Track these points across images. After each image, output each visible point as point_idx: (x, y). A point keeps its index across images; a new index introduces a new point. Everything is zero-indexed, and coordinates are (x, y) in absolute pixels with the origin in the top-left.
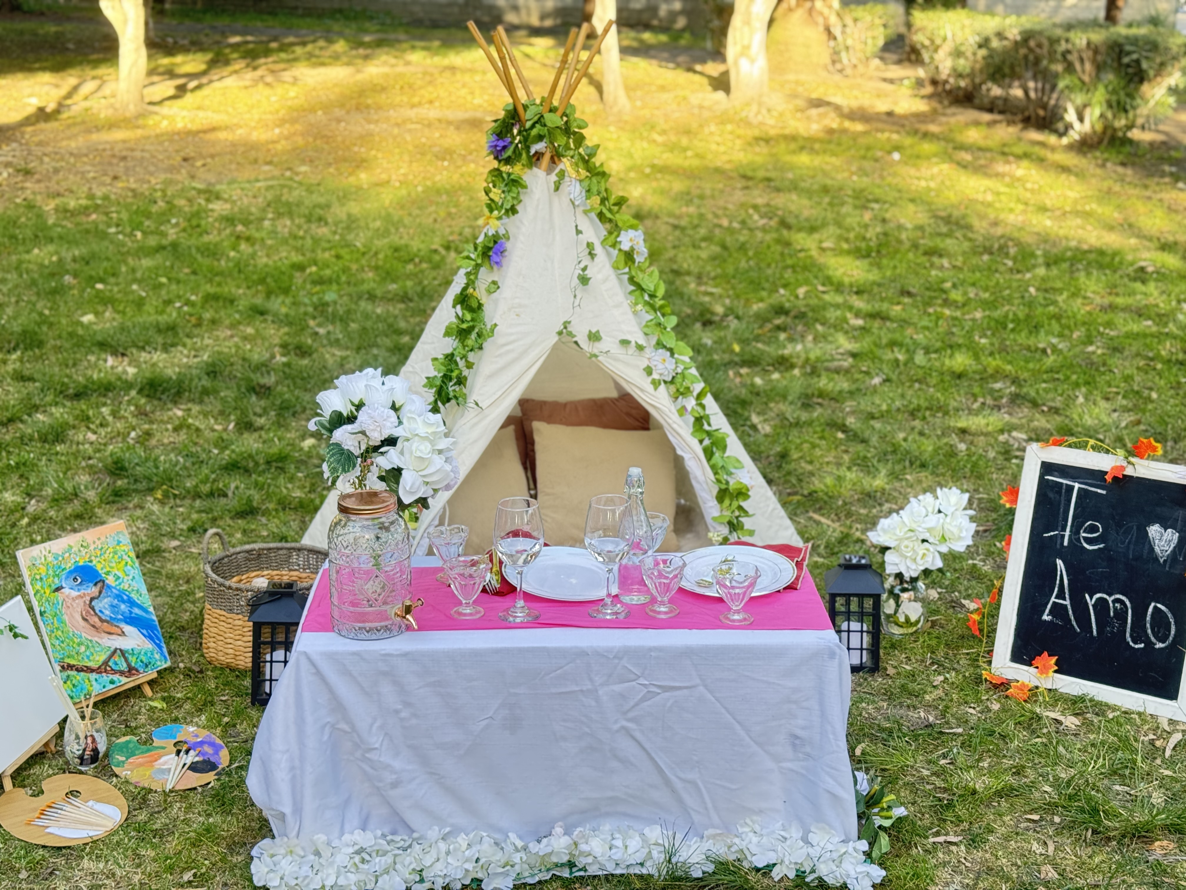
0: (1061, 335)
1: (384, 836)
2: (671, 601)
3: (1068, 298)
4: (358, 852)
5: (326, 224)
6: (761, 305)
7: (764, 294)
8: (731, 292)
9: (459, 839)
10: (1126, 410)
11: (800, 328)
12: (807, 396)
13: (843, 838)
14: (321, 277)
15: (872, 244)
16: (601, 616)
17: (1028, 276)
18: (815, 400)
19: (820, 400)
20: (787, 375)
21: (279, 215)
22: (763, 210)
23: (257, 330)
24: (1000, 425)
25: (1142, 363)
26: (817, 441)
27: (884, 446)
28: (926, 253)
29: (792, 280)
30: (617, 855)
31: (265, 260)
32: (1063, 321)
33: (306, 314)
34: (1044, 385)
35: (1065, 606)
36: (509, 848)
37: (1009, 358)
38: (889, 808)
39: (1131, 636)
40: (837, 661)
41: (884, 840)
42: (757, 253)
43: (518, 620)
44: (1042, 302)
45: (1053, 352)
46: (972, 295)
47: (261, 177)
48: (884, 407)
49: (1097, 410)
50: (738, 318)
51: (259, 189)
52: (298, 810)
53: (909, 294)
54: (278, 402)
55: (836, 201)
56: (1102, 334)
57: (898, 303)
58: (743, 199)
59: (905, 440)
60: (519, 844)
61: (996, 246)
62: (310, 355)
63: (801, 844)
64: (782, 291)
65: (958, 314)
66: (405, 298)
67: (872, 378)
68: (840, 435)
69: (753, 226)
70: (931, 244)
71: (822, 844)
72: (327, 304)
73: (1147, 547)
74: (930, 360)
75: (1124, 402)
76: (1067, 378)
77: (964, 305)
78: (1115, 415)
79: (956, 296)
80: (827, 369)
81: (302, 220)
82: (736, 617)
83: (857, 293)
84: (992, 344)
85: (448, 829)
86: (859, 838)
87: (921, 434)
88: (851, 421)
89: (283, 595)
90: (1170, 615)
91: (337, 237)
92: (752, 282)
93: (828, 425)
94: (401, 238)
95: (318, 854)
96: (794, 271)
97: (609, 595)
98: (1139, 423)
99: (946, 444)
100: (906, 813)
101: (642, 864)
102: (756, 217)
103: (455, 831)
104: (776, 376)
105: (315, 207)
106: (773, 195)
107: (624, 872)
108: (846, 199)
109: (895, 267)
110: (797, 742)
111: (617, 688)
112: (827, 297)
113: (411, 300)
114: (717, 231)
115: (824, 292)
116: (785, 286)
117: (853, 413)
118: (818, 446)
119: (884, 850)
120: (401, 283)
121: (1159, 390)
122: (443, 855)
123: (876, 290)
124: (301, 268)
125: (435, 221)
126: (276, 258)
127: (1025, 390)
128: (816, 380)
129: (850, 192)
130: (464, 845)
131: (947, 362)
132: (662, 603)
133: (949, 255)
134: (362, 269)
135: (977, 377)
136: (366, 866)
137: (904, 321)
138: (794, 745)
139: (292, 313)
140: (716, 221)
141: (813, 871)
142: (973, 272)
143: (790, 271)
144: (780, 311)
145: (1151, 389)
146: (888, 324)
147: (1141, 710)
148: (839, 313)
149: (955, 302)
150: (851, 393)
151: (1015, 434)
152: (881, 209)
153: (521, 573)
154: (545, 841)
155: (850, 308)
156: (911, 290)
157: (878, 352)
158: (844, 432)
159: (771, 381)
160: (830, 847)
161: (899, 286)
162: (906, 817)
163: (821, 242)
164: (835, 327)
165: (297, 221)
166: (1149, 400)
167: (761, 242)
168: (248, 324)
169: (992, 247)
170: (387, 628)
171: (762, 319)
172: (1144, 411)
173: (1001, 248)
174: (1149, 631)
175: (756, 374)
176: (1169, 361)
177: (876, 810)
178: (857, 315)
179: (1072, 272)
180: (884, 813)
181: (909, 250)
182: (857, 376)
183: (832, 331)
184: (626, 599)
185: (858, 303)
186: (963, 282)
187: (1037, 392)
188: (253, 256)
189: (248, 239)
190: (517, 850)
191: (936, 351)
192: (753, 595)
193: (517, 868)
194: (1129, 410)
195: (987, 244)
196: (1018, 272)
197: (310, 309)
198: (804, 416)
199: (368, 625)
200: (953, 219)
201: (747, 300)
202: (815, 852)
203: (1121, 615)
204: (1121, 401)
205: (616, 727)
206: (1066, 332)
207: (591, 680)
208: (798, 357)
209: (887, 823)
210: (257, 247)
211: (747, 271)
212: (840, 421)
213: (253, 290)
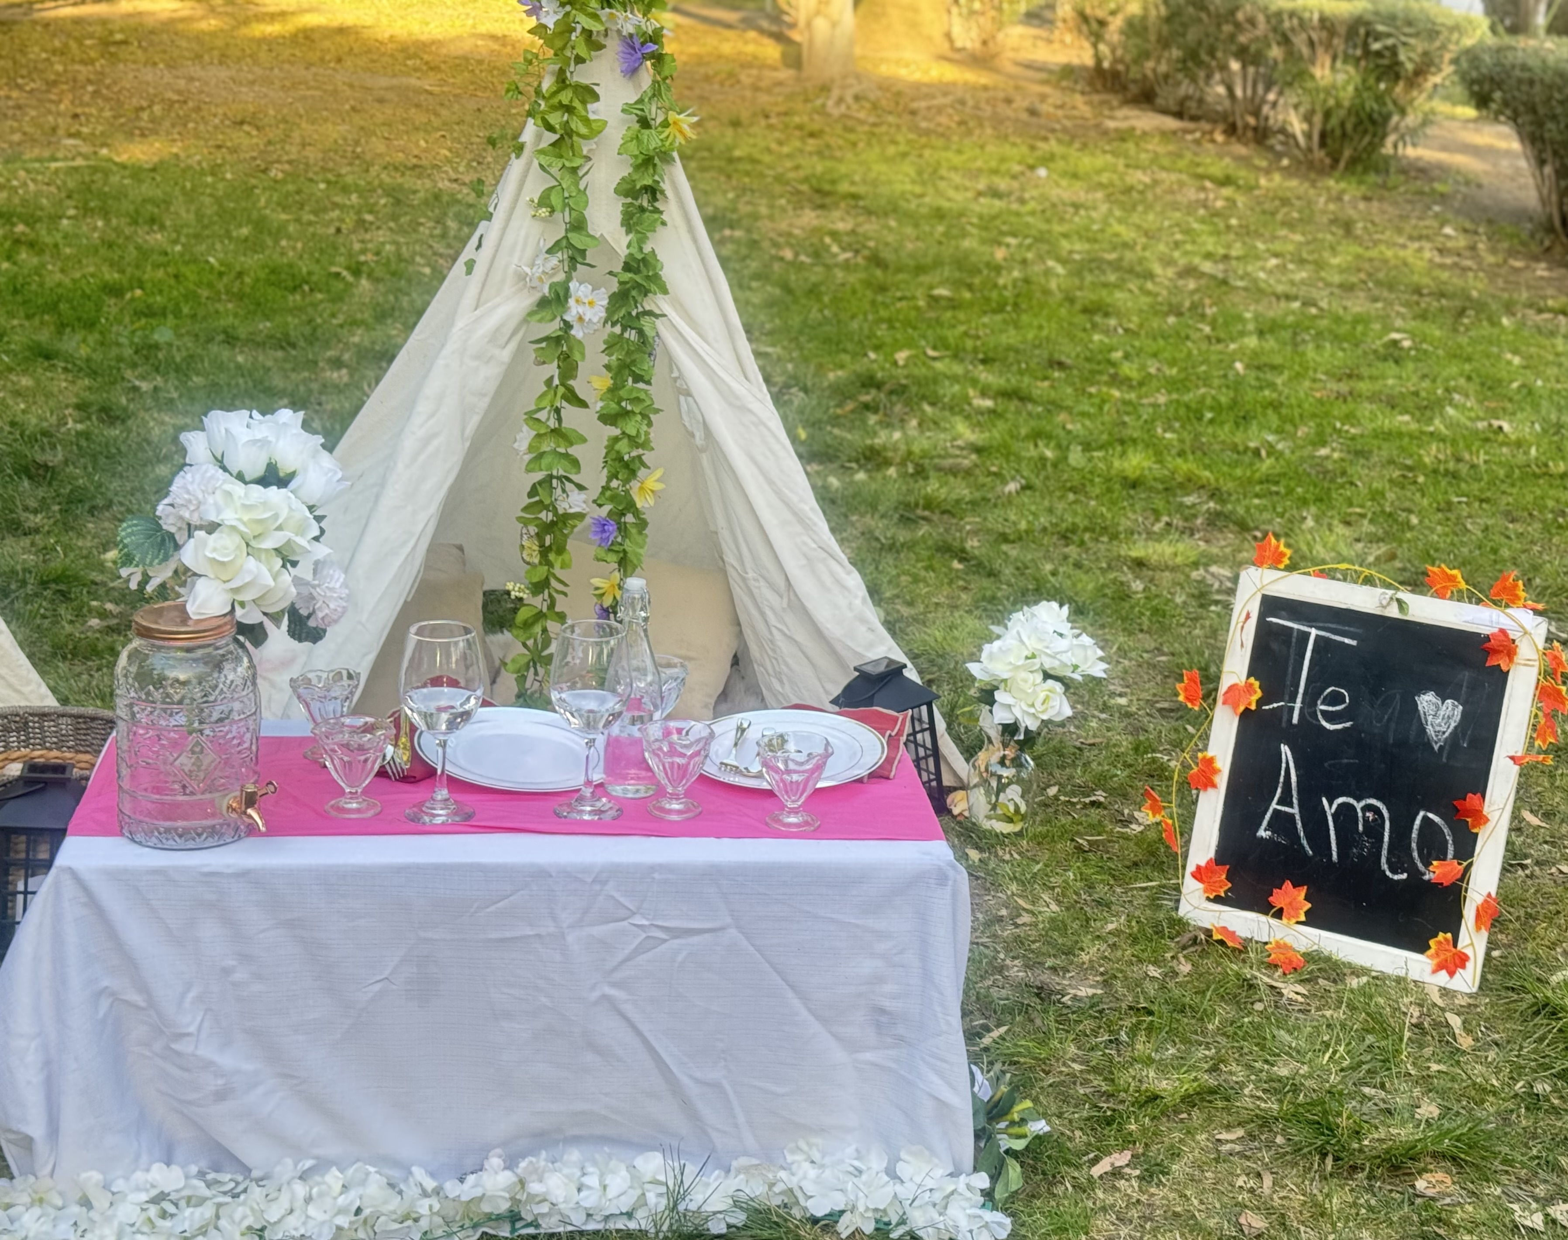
0: (1279, 431)
1: (201, 1175)
2: (688, 794)
3: (1290, 379)
4: (154, 1201)
5: (162, 227)
6: (840, 373)
7: (846, 358)
8: (795, 354)
9: (329, 1178)
10: (1374, 539)
11: (898, 408)
12: (907, 505)
13: (951, 1169)
14: (149, 307)
15: (1007, 294)
16: (575, 816)
17: (1232, 346)
18: (919, 512)
19: (927, 513)
20: (879, 476)
21: (86, 211)
22: (846, 239)
23: (38, 381)
24: (1193, 556)
25: (1396, 474)
26: (923, 573)
27: (1022, 583)
28: (1086, 311)
29: (888, 340)
30: (589, 1199)
31: (58, 276)
32: (1284, 411)
33: (120, 359)
34: (1256, 501)
35: (1293, 815)
36: (412, 1192)
37: (1207, 461)
38: (1023, 1121)
39: (1388, 861)
40: (949, 889)
41: (1014, 1171)
42: (835, 300)
43: (439, 820)
44: (1253, 383)
45: (1269, 454)
46: (1152, 370)
47: (60, 155)
48: (1023, 525)
49: (1333, 538)
50: (805, 390)
51: (57, 171)
52: (53, 1131)
53: (1061, 365)
54: (66, 490)
55: (955, 231)
56: (1339, 432)
57: (1045, 378)
58: (815, 222)
59: (1054, 573)
60: (430, 1184)
61: (1187, 304)
62: (123, 421)
63: (886, 1178)
64: (872, 355)
65: (1132, 396)
66: (285, 343)
67: (1005, 482)
68: (956, 565)
69: (830, 261)
70: (1093, 297)
71: (918, 1179)
72: (156, 347)
73: (1414, 727)
74: (1090, 460)
75: (1372, 529)
76: (1290, 491)
77: (1141, 384)
78: (1359, 546)
79: (1129, 370)
80: (939, 469)
81: (124, 221)
82: (792, 819)
83: (984, 362)
84: (1181, 441)
85: (308, 1163)
86: (976, 1169)
87: (1078, 565)
88: (972, 544)
89: (46, 784)
90: (1446, 831)
91: (178, 248)
92: (827, 340)
93: (938, 549)
94: (283, 254)
95: (86, 1203)
96: (891, 327)
97: (588, 783)
98: (1392, 557)
99: (1114, 581)
100: (1047, 1129)
101: (630, 1215)
102: (835, 249)
103: (322, 1166)
104: (861, 476)
105: (144, 201)
106: (861, 219)
107: (600, 1227)
108: (969, 228)
109: (1040, 327)
110: (884, 1019)
111: (598, 931)
112: (939, 366)
113: (293, 346)
114: (777, 267)
115: (934, 359)
116: (877, 348)
117: (975, 533)
118: (924, 580)
119: (1014, 1188)
120: (278, 319)
121: (1420, 514)
122: (299, 1203)
123: (1012, 356)
124: (115, 291)
125: (339, 230)
126: (78, 275)
127: (1230, 507)
128: (921, 483)
129: (975, 220)
130: (337, 1188)
131: (1117, 464)
132: (675, 797)
133: (1118, 314)
134: (216, 298)
135: (1160, 487)
136: (168, 1223)
137: (1053, 403)
138: (878, 1026)
139: (97, 356)
140: (773, 251)
141: (902, 1222)
142: (1155, 339)
143: (884, 326)
144: (869, 382)
145: (1410, 511)
146: (1030, 407)
147: (1402, 973)
148: (957, 388)
149: (1129, 379)
150: (973, 503)
151: (1214, 569)
152: (1020, 246)
153: (443, 745)
154: (471, 1179)
155: (974, 382)
156: (1063, 359)
157: (1016, 446)
158: (961, 560)
159: (852, 482)
160: (930, 1183)
161: (1046, 356)
162: (1048, 1135)
163: (931, 287)
164: (951, 409)
165: (114, 222)
166: (1408, 523)
167: (843, 285)
168: (25, 372)
169: (1180, 305)
170: (213, 831)
171: (840, 393)
172: (1400, 543)
173: (1194, 307)
174: (1415, 854)
175: (832, 472)
176: (1435, 471)
177: (1002, 1125)
178: (984, 394)
179: (1295, 345)
180: (1015, 1130)
181: (1060, 305)
182: (982, 479)
183: (947, 413)
184: (617, 790)
185: (985, 376)
186: (1139, 352)
187: (1248, 509)
188: (38, 271)
189: (32, 245)
190: (425, 1194)
191: (1101, 448)
192: (821, 785)
193: (424, 1224)
194: (1380, 540)
195: (1174, 300)
196: (1219, 341)
197: (128, 352)
198: (903, 535)
199: (180, 824)
200: (1125, 264)
201: (820, 366)
202: (906, 1191)
203: (1374, 830)
204: (1366, 527)
205: (595, 995)
206: (1288, 427)
207: (554, 918)
208: (895, 450)
209: (1019, 1145)
210: (47, 258)
211: (820, 324)
212: (956, 544)
213: (36, 321)
